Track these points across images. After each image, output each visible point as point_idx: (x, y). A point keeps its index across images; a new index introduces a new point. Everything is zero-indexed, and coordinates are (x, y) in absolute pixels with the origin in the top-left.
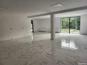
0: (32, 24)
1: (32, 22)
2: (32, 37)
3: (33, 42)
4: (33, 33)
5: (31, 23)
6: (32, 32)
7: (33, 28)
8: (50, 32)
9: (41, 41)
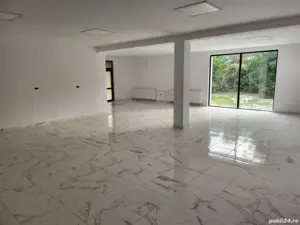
2: (110, 117)
3: (112, 135)
4: (113, 105)
5: (107, 70)
6: (110, 103)
7: (112, 88)
8: (172, 102)
9: (140, 132)
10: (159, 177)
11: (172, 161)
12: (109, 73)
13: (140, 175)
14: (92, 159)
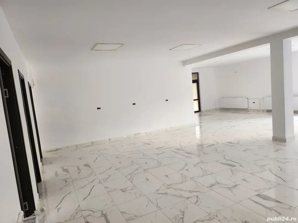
0: (195, 84)
1: (196, 79)
2: (198, 128)
3: (201, 146)
4: (200, 116)
5: (194, 81)
6: (197, 114)
7: (199, 99)
8: (269, 111)
10: (258, 195)
11: (273, 178)
12: (195, 85)
13: (234, 190)
14: (183, 169)
